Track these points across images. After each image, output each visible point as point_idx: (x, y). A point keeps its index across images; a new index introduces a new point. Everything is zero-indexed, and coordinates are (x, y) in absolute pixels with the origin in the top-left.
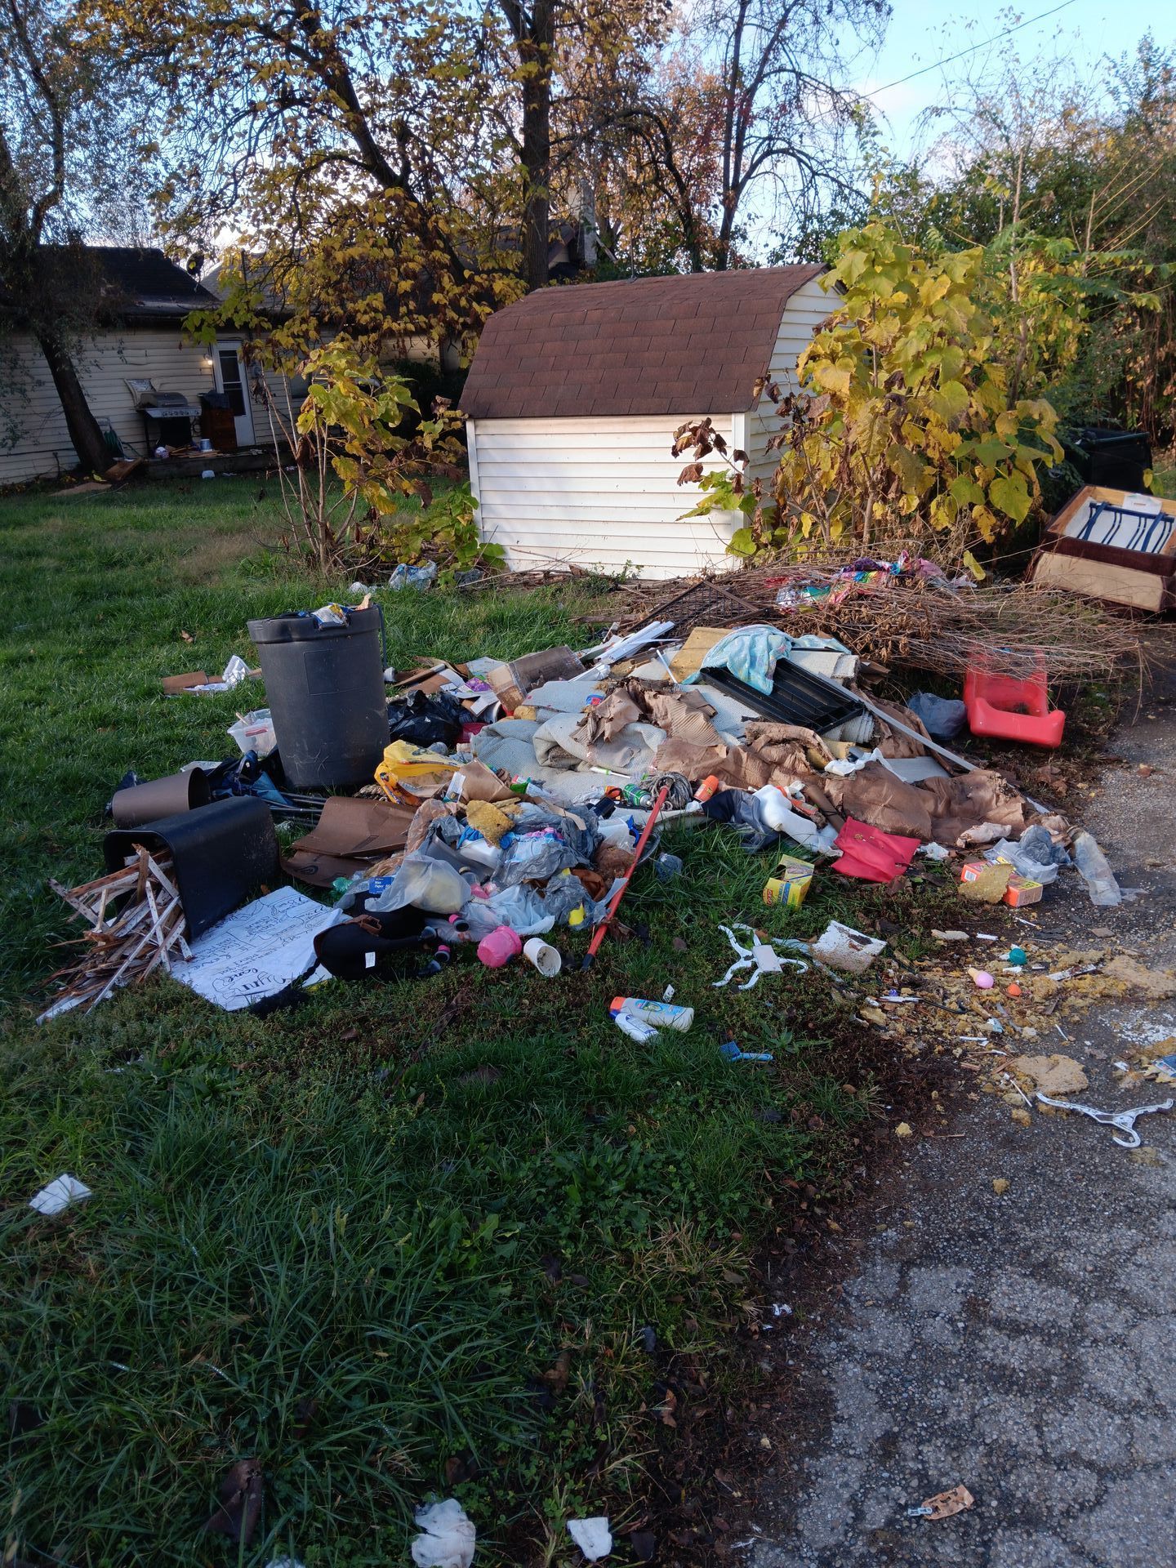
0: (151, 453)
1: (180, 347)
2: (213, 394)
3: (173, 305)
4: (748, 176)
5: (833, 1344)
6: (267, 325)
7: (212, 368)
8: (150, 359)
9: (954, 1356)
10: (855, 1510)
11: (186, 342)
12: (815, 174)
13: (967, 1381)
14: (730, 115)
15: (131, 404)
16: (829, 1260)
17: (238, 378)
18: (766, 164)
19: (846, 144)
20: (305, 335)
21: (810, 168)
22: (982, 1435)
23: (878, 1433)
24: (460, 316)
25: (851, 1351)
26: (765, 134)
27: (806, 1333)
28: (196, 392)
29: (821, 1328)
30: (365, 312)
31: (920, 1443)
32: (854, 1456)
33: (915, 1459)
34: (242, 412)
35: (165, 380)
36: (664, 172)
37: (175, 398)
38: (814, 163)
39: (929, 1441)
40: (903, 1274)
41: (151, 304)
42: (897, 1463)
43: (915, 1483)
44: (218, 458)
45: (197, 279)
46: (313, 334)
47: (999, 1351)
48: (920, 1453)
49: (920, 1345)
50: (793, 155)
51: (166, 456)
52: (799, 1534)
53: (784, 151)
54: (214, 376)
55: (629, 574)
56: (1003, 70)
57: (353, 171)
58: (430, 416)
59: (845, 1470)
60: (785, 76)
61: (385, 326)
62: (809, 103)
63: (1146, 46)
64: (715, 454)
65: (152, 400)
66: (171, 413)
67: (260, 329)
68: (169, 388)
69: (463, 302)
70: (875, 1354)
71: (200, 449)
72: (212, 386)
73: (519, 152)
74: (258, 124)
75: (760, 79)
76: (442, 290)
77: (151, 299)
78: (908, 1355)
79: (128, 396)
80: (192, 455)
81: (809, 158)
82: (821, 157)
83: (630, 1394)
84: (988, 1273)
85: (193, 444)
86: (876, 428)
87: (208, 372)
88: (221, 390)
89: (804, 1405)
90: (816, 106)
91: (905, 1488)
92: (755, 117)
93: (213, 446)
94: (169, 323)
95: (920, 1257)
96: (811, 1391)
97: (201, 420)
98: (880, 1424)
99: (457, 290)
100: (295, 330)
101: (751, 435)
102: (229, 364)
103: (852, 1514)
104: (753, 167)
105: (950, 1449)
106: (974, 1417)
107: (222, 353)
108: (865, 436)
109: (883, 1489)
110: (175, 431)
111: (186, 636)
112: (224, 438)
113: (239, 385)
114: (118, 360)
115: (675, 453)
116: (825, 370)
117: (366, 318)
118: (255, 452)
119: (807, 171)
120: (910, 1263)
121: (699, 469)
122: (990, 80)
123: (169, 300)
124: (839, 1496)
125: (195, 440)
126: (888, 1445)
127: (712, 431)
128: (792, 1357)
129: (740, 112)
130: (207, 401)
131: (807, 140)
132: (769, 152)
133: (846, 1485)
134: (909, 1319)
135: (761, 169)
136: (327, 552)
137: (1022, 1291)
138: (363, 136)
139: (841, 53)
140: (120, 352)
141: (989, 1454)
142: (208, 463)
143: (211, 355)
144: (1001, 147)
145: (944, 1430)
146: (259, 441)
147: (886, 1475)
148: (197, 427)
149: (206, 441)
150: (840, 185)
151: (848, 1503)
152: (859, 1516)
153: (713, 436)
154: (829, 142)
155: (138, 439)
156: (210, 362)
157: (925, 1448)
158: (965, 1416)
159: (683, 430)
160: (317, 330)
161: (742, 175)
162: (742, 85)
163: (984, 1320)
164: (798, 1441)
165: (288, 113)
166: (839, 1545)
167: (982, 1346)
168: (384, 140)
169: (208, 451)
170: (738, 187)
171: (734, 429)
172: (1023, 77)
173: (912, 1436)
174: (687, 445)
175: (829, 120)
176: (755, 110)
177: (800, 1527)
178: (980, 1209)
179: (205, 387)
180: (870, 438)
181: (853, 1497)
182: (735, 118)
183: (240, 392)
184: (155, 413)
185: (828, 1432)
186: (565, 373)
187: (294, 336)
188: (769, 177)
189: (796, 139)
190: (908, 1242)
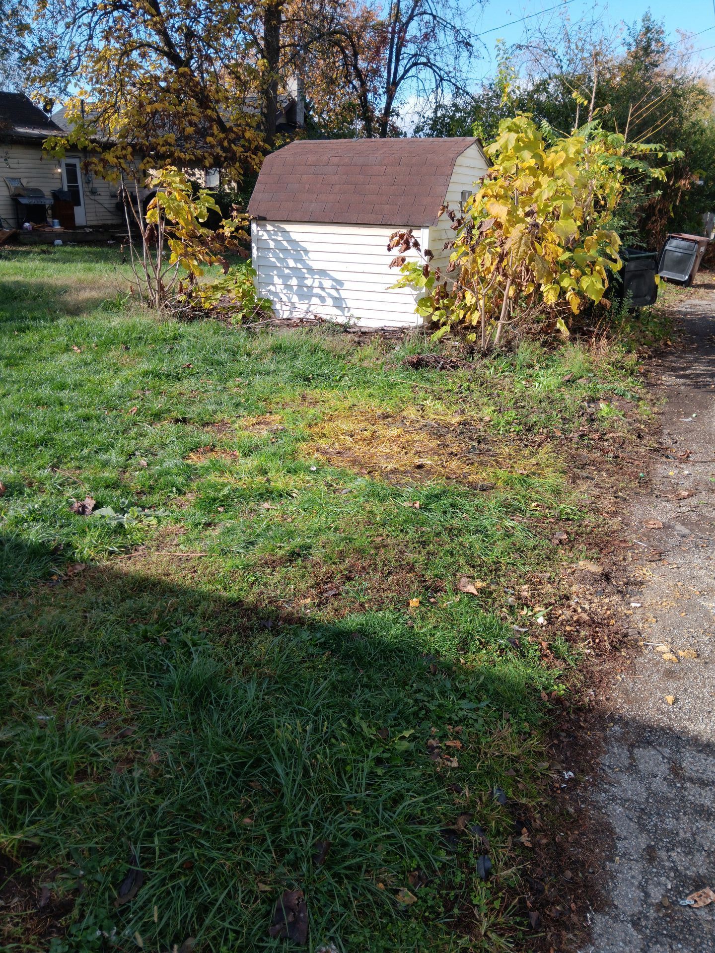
0: (20, 226)
1: (41, 159)
2: (61, 191)
3: (36, 132)
4: (402, 78)
5: (603, 795)
6: (99, 150)
7: (61, 174)
8: (20, 165)
9: (673, 800)
10: (644, 891)
11: (45, 156)
12: (442, 79)
13: (685, 814)
14: (393, 39)
15: (6, 193)
16: (586, 745)
17: (77, 182)
18: (413, 71)
19: (461, 63)
20: (125, 157)
21: (440, 76)
22: (701, 845)
23: (644, 846)
24: (224, 152)
25: (614, 799)
26: (413, 52)
27: (585, 788)
28: (49, 189)
29: (593, 785)
30: (163, 145)
31: (668, 851)
32: (634, 860)
33: (668, 860)
34: (79, 204)
35: (30, 180)
36: (352, 70)
37: (37, 193)
38: (442, 72)
39: (673, 849)
40: (631, 753)
41: (21, 130)
42: (659, 863)
43: (672, 874)
44: (65, 233)
45: (49, 115)
46: (129, 157)
47: (697, 796)
48: (670, 856)
49: (652, 794)
50: (431, 67)
51: (30, 228)
52: (616, 907)
53: (425, 64)
54: (61, 179)
55: (351, 323)
56: (560, 25)
57: (154, 56)
58: (227, 216)
59: (631, 868)
60: (427, 17)
61: (176, 154)
62: (441, 36)
63: (646, 18)
64: (413, 251)
65: (22, 193)
66: (34, 201)
67: (93, 152)
68: (32, 185)
69: (226, 144)
70: (628, 800)
71: (52, 226)
72: (60, 185)
73: (261, 51)
74: (95, 19)
75: (411, 18)
76: (212, 135)
77: (22, 127)
78: (647, 799)
79: (5, 189)
80: (47, 229)
81: (440, 69)
82: (447, 69)
83: (501, 829)
84: (678, 751)
85: (47, 222)
86: (523, 242)
87: (58, 176)
88: (66, 189)
89: (597, 831)
90: (445, 38)
91: (668, 878)
92: (407, 41)
93: (61, 224)
94: (35, 143)
95: (638, 742)
96: (599, 823)
97: (53, 207)
98: (643, 841)
99: (222, 136)
100: (119, 153)
101: (433, 240)
102: (71, 172)
103: (642, 894)
104: (406, 72)
105: (687, 854)
106: (693, 835)
107: (67, 165)
108: (516, 246)
109: (656, 879)
110: (36, 213)
111: (76, 348)
112: (68, 220)
113: (78, 187)
114: (4, 164)
115: (389, 249)
116: (493, 204)
117: (164, 149)
118: (88, 230)
119: (438, 78)
120: (632, 746)
121: (403, 260)
122: (552, 30)
123: (34, 128)
124: (632, 884)
125: (49, 220)
126: (650, 854)
127: (413, 236)
128: (583, 802)
129: (399, 37)
130: (56, 195)
131: (438, 58)
132: (415, 64)
133: (633, 877)
134: (642, 779)
135: (410, 74)
136: (160, 299)
137: (700, 760)
138: (163, 33)
139: (461, 6)
140: (6, 160)
141: (708, 856)
142: (58, 236)
143: (60, 166)
144: (557, 72)
145: (680, 842)
146: (89, 223)
147: (655, 870)
148: (50, 212)
149: (56, 220)
150: (457, 87)
151: (638, 887)
152: (647, 895)
153: (413, 240)
154: (452, 61)
155: (10, 217)
156: (59, 170)
157: (673, 854)
158: (688, 835)
159: (395, 235)
160: (132, 154)
161: (398, 78)
162: (400, 21)
163: (683, 779)
164: (600, 853)
165: (116, 14)
166: (640, 913)
167: (686, 793)
168: (176, 37)
169: (57, 227)
170: (396, 84)
171: (423, 236)
172: (573, 30)
173: (662, 847)
174: (398, 244)
175: (452, 47)
176: (408, 37)
177: (616, 903)
178: (662, 713)
179: (56, 186)
180: (519, 248)
181: (640, 883)
182: (396, 41)
183: (78, 191)
184: (24, 201)
185: (614, 847)
186: (315, 195)
187: (117, 158)
188: (415, 79)
189: (432, 56)
190: (628, 733)
